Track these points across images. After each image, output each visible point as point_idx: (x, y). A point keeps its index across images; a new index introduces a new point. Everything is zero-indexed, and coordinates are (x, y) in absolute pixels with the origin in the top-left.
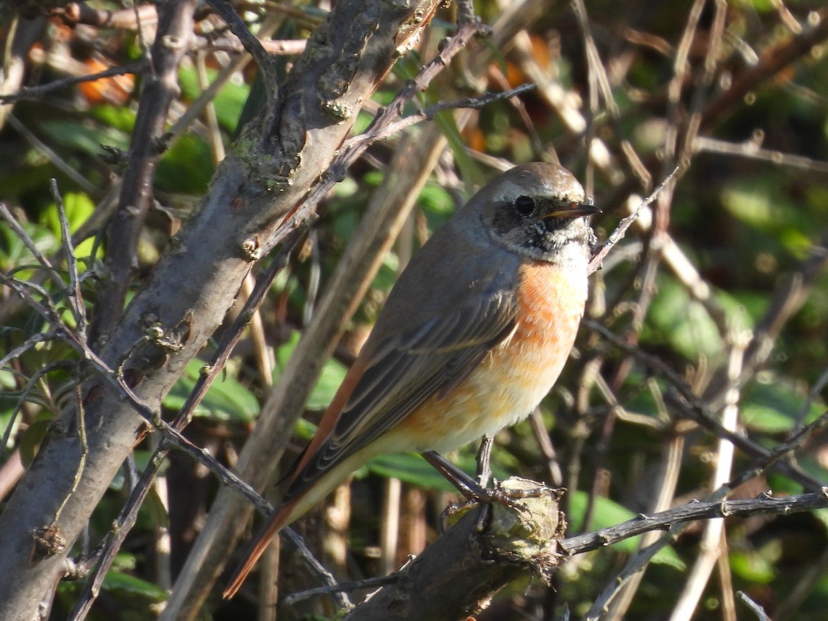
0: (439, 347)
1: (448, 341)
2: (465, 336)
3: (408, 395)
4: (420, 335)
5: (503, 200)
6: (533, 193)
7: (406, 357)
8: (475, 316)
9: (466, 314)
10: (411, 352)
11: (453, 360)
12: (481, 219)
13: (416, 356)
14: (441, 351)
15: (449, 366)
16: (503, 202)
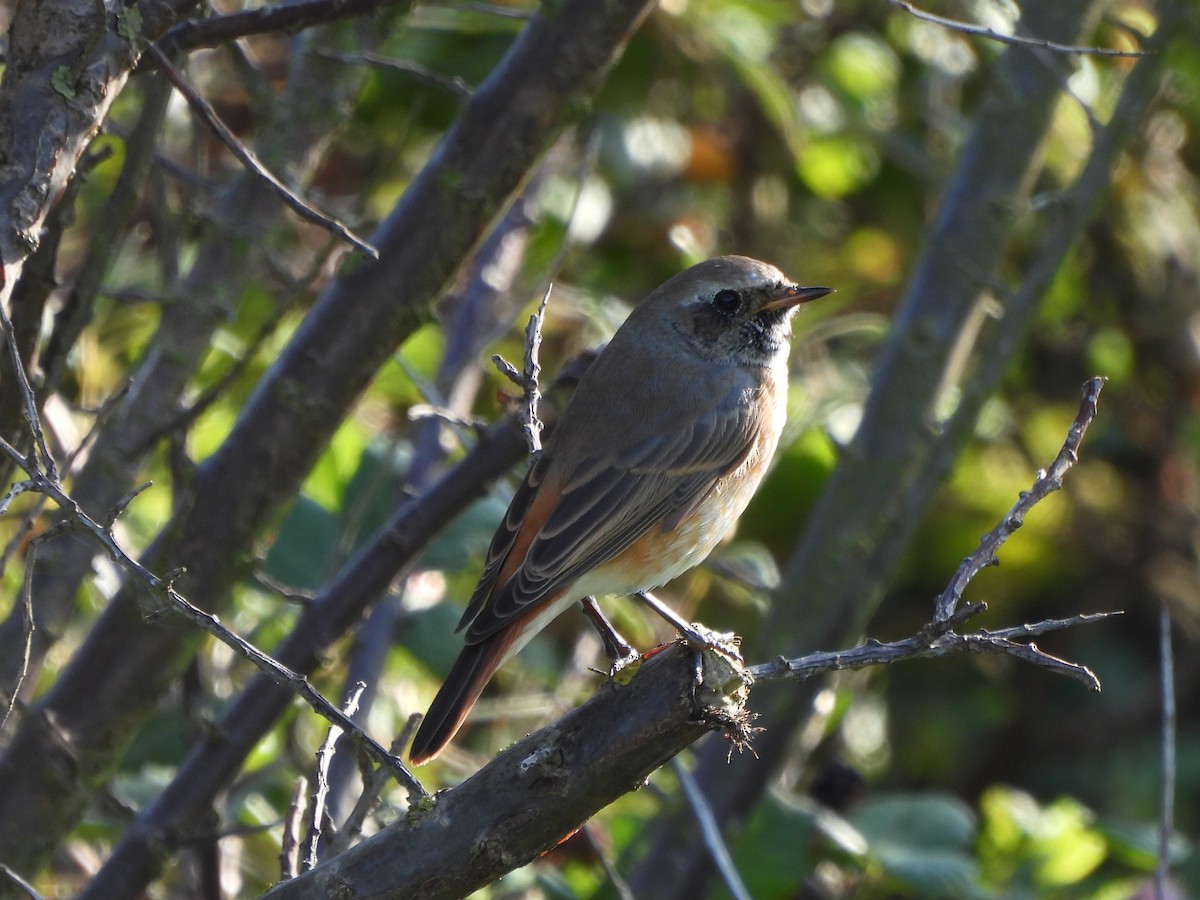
0: (671, 467)
1: (680, 462)
2: (698, 458)
3: (632, 523)
4: (646, 452)
5: (698, 301)
6: (736, 285)
7: (629, 476)
8: (710, 435)
9: (700, 432)
10: (636, 471)
11: (683, 486)
12: (675, 328)
13: (644, 476)
14: (671, 473)
15: (678, 493)
16: (697, 304)
